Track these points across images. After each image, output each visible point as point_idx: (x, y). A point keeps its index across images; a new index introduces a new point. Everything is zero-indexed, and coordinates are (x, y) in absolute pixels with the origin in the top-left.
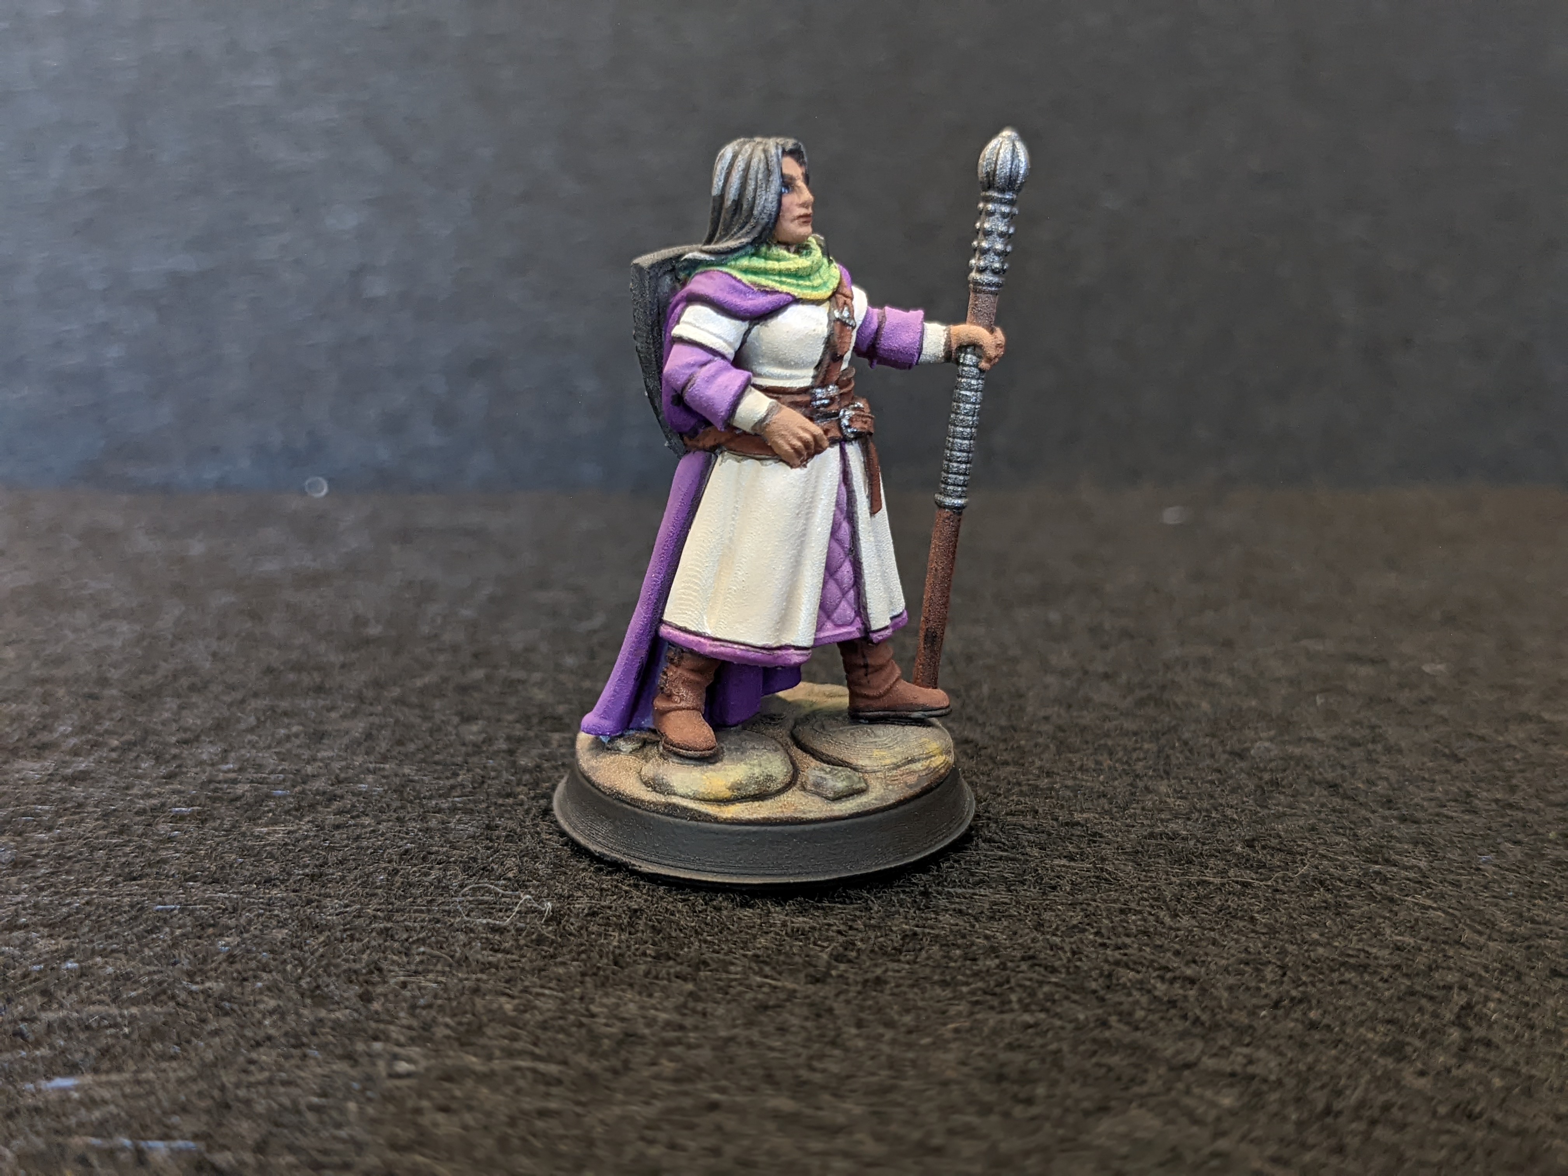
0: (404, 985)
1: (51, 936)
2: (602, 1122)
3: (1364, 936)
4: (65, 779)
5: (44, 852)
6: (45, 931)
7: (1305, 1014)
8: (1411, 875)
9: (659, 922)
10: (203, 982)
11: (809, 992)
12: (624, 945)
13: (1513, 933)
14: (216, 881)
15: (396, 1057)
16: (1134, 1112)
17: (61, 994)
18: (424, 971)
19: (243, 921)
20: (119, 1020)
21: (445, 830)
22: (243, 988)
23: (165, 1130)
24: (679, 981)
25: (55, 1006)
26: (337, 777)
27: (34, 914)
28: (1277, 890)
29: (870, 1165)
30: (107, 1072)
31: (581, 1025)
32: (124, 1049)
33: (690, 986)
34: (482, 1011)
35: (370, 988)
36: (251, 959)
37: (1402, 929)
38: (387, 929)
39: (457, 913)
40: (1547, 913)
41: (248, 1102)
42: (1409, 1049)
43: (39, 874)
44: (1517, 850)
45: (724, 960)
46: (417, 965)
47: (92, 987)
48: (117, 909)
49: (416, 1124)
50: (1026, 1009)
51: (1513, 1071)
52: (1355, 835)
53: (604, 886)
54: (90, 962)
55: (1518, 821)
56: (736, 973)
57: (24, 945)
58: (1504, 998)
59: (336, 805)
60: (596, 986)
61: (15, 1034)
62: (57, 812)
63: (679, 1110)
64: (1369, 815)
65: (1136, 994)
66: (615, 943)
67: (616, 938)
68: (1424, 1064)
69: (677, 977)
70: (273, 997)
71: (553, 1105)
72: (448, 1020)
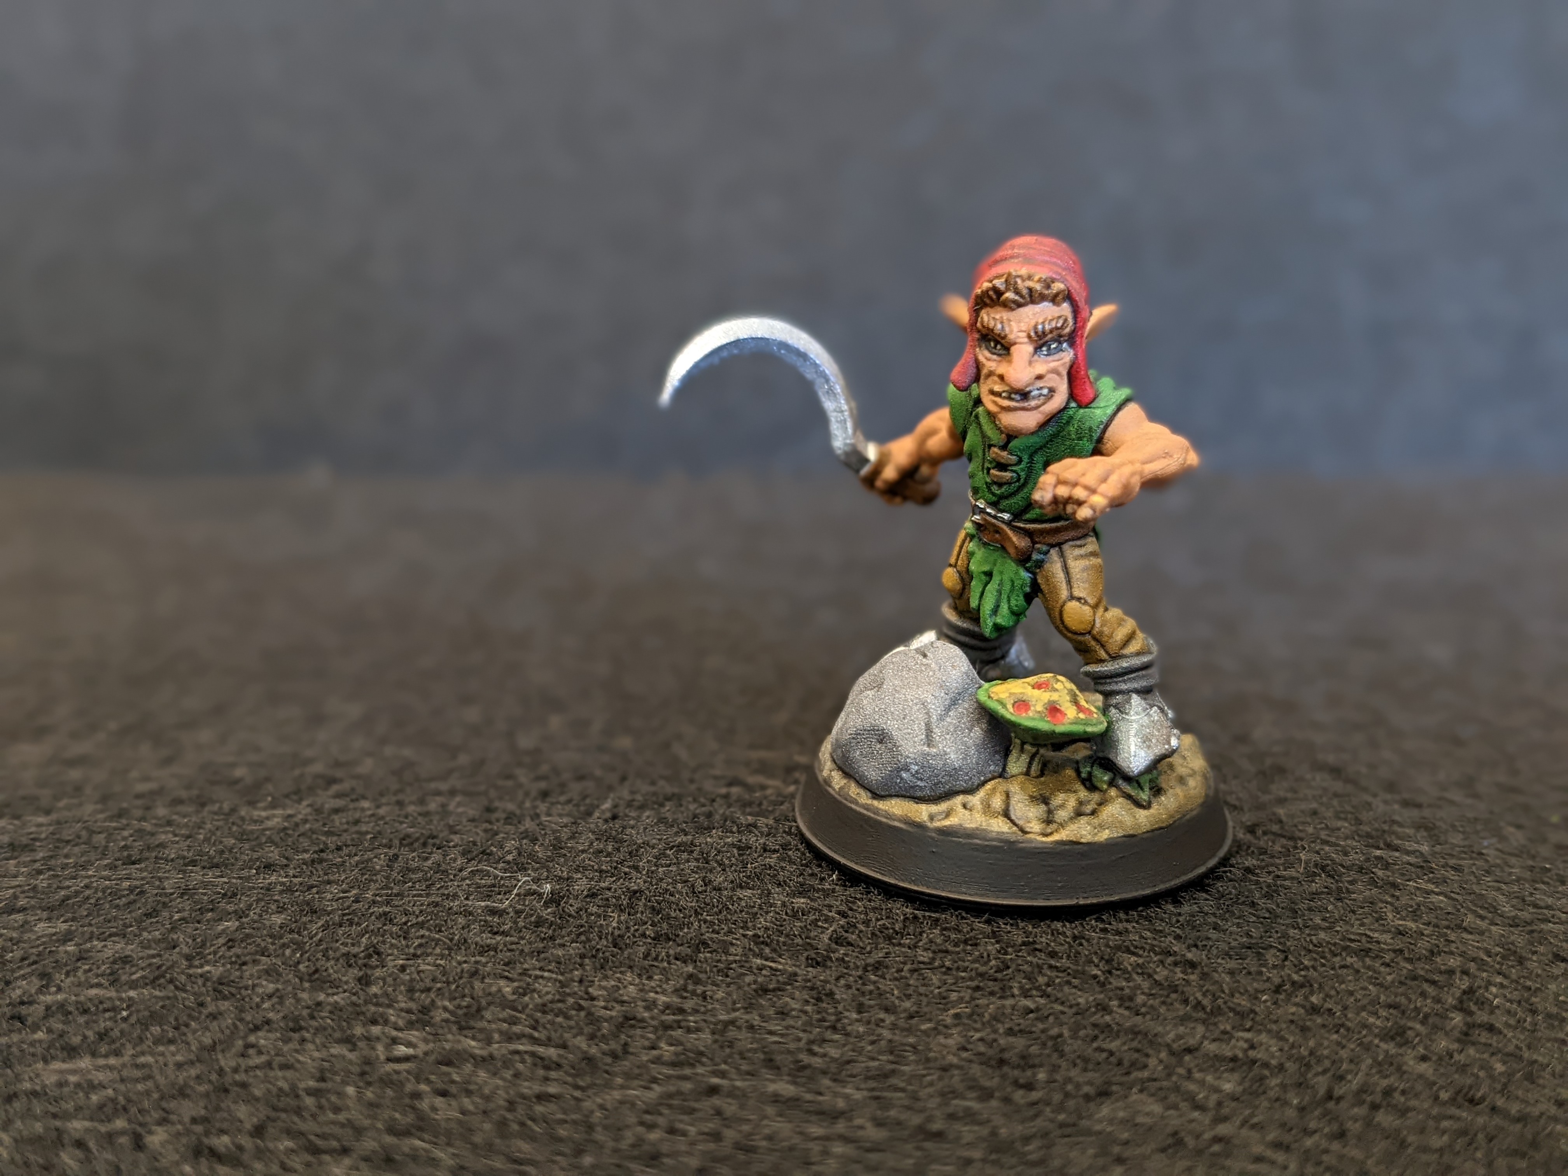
0: (403, 968)
1: (49, 919)
2: (602, 1107)
3: (1366, 921)
5: (44, 835)
6: (45, 915)
7: (1306, 998)
8: (1411, 859)
9: (658, 902)
10: (201, 966)
11: (810, 976)
12: (623, 927)
13: (1515, 918)
14: (216, 866)
15: (395, 1041)
16: (1135, 1096)
17: (58, 977)
18: (422, 954)
19: (242, 906)
20: (117, 1003)
21: (445, 812)
22: (242, 972)
23: (165, 1115)
24: (678, 963)
25: (53, 989)
26: (336, 759)
27: (32, 898)
28: (1278, 876)
29: (869, 1150)
30: (106, 1056)
31: (580, 1008)
32: (122, 1032)
33: (690, 969)
34: (480, 994)
35: (369, 972)
36: (250, 944)
37: (1405, 913)
38: (385, 914)
39: (455, 896)
40: (1549, 897)
41: (244, 1085)
42: (1410, 1033)
43: (38, 858)
44: (1520, 834)
45: (725, 941)
46: (415, 948)
47: (90, 970)
48: (116, 894)
49: (413, 1108)
50: (1026, 994)
51: (1515, 1056)
52: (1357, 819)
53: (604, 867)
54: (89, 945)
55: (1520, 805)
56: (736, 955)
57: (25, 926)
58: (1505, 982)
59: (335, 788)
60: (595, 969)
61: (12, 1018)
62: (55, 796)
63: (679, 1093)
64: (1369, 799)
65: (1139, 979)
66: (614, 924)
67: (615, 920)
68: (1426, 1048)
69: (677, 959)
70: (272, 982)
71: (552, 1089)
72: (447, 1003)
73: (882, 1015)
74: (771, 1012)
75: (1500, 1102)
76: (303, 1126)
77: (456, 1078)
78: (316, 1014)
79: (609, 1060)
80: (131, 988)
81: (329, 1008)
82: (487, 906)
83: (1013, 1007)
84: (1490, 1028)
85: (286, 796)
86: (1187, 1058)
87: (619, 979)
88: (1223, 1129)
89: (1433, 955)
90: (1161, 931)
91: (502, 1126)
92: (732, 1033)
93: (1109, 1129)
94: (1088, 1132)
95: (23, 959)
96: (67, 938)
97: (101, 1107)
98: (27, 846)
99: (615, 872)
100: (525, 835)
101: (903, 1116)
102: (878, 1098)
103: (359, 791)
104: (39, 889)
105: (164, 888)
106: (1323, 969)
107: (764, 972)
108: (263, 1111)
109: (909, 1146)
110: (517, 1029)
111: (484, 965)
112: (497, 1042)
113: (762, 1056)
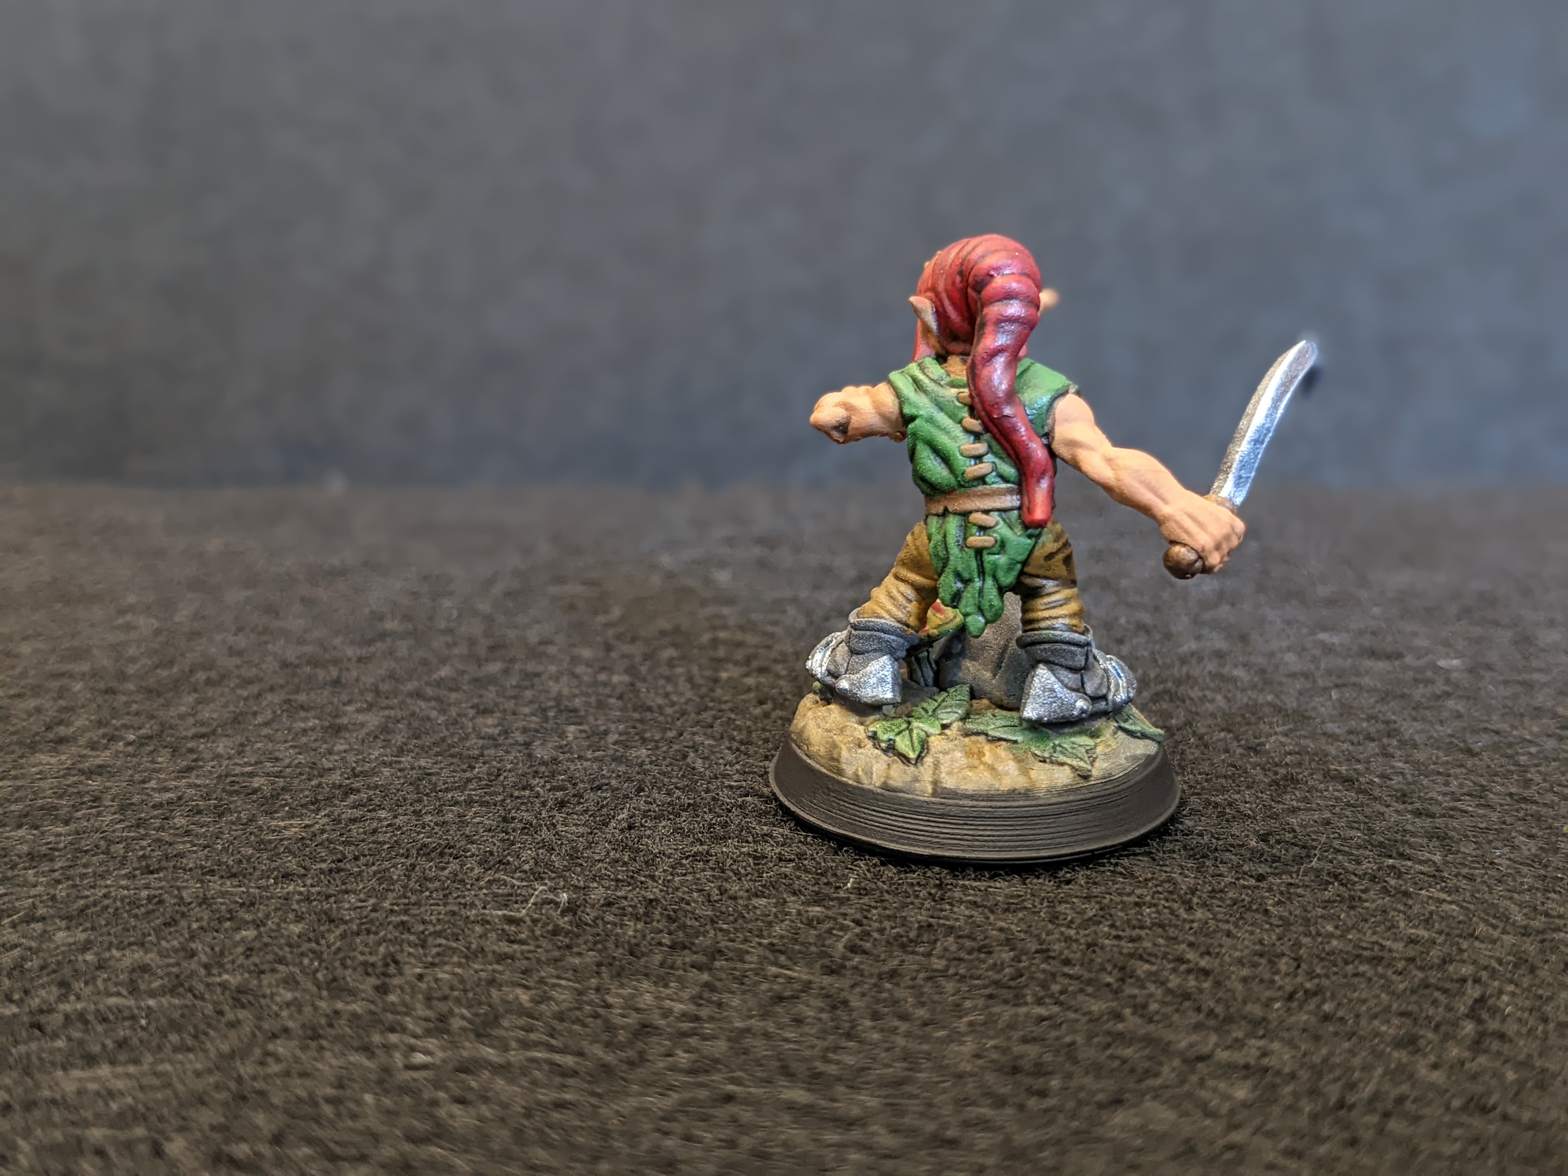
73: (896, 1023)
74: (786, 1020)
75: (1511, 1110)
76: (319, 1133)
77: (474, 1084)
78: (334, 1022)
79: (625, 1067)
81: (346, 1016)
82: (504, 915)
83: (1027, 1015)
84: (1502, 1036)
85: (302, 806)
86: (1200, 1065)
87: (636, 989)
88: (1236, 1137)
89: (1444, 961)
90: (1175, 939)
91: (519, 1134)
92: (748, 1041)
93: (1122, 1136)
95: (42, 968)
96: (86, 947)
97: (121, 1115)
98: (45, 855)
99: (631, 881)
100: (543, 844)
101: (918, 1123)
102: (893, 1105)
103: (377, 801)
104: (58, 897)
105: (182, 898)
106: (1334, 978)
107: (780, 980)
108: (281, 1118)
109: (922, 1153)
110: (533, 1036)
111: (501, 973)
112: (514, 1050)
113: (778, 1064)
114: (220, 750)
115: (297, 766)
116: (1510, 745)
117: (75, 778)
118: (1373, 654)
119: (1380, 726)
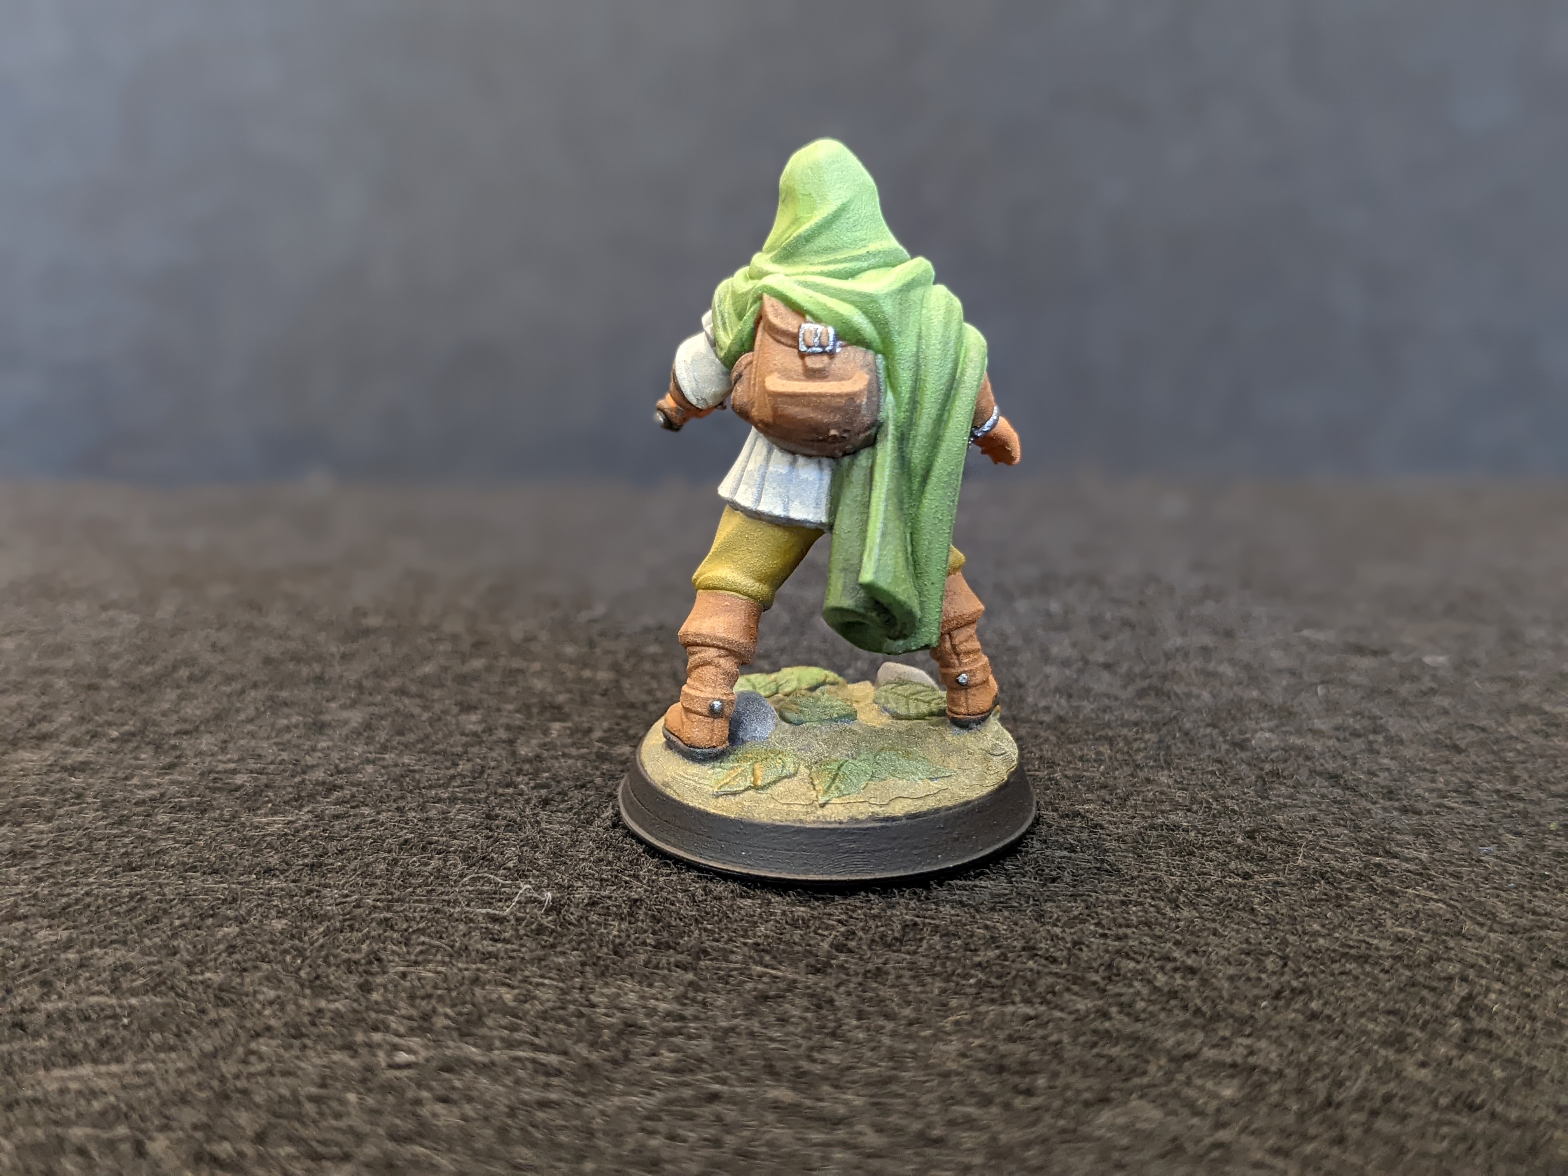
0: (404, 975)
1: (50, 927)
2: (603, 1113)
3: (1364, 927)
4: (64, 769)
5: (44, 842)
6: (46, 922)
7: (1306, 1004)
8: (1411, 867)
9: (659, 911)
10: (202, 973)
11: (810, 983)
12: (623, 934)
13: (1513, 925)
14: (216, 872)
15: (396, 1048)
16: (1135, 1103)
17: (60, 984)
18: (423, 961)
19: (243, 912)
20: (118, 1010)
21: (445, 819)
22: (243, 978)
23: (166, 1122)
24: (679, 970)
25: (54, 997)
26: (336, 766)
27: (33, 905)
28: (1278, 883)
29: (870, 1156)
30: (108, 1063)
31: (581, 1015)
32: (123, 1039)
33: (690, 976)
34: (481, 1000)
35: (370, 979)
36: (251, 950)
37: (1403, 920)
38: (387, 920)
39: (456, 902)
40: (1548, 903)
41: (245, 1092)
42: (1410, 1040)
43: (39, 865)
44: (1518, 841)
45: (725, 949)
46: (416, 955)
47: (91, 978)
48: (116, 901)
49: (415, 1115)
50: (1026, 1001)
51: (1512, 1062)
52: (1356, 826)
53: (604, 876)
54: (90, 953)
55: (1518, 812)
56: (736, 963)
57: (26, 934)
58: (1505, 989)
59: (336, 794)
60: (597, 977)
61: (14, 1025)
62: (56, 803)
63: (679, 1101)
64: (1370, 806)
65: (1137, 985)
66: (615, 933)
67: (615, 928)
68: (1425, 1055)
69: (677, 966)
70: (273, 989)
71: (554, 1096)
72: (448, 1011)
73: (881, 1022)
74: (772, 1019)
75: (1499, 1108)
76: (304, 1133)
77: (457, 1084)
78: (317, 1021)
79: (609, 1066)
80: (132, 995)
81: (329, 1015)
82: (488, 913)
83: (1013, 1014)
84: (1489, 1034)
85: (286, 803)
86: (1187, 1064)
87: (620, 988)
88: (1223, 1135)
89: (1432, 961)
90: (1161, 937)
91: (503, 1132)
92: (733, 1040)
93: (1109, 1135)
94: (1087, 1139)
95: (24, 967)
96: (68, 945)
97: (103, 1113)
98: (28, 853)
99: (615, 881)
100: (526, 842)
101: (903, 1122)
102: (878, 1104)
103: (360, 798)
104: (40, 896)
105: (164, 895)
106: (1323, 976)
107: (765, 979)
108: (264, 1118)
109: (909, 1152)
110: (518, 1036)
111: (485, 972)
112: (498, 1049)
113: (763, 1063)
114: (204, 747)
115: (280, 764)
116: (1497, 742)
117: (58, 775)
118: (1360, 650)
119: (1366, 722)
